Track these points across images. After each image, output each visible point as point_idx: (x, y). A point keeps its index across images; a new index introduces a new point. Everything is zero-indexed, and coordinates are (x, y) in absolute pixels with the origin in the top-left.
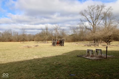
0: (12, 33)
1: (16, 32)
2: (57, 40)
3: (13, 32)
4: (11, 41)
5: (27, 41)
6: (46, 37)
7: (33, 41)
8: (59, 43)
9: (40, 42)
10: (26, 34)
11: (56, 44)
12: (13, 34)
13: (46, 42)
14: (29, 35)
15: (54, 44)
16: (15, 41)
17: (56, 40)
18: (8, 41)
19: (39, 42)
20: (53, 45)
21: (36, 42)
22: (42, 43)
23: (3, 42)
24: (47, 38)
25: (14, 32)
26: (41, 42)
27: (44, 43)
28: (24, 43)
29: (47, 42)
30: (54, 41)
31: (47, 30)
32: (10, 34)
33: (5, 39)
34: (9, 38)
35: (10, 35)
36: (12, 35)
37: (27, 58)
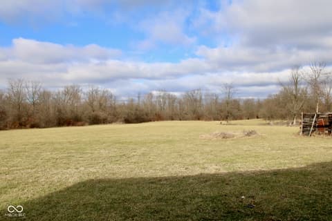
0: (203, 97)
1: (213, 95)
2: (318, 116)
3: (205, 96)
4: (199, 119)
5: (241, 119)
6: (293, 108)
7: (258, 118)
8: (326, 126)
9: (276, 121)
10: (240, 99)
11: (312, 129)
12: (206, 100)
13: (293, 123)
14: (248, 102)
15: (306, 129)
16: (209, 119)
17: (313, 117)
18: (193, 119)
19: (271, 122)
20: (303, 132)
21: (264, 122)
22: (283, 124)
23: (180, 120)
24: (298, 109)
25: (207, 95)
26: (279, 121)
27: (288, 124)
28: (230, 124)
29: (296, 122)
30: (307, 120)
31: (298, 87)
32: (198, 98)
33: (186, 114)
34: (194, 112)
35: (198, 103)
36: (204, 102)
37: (186, 169)
